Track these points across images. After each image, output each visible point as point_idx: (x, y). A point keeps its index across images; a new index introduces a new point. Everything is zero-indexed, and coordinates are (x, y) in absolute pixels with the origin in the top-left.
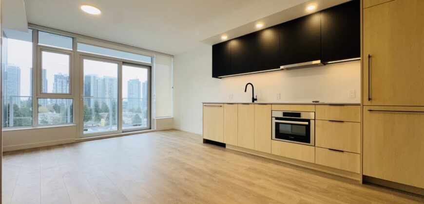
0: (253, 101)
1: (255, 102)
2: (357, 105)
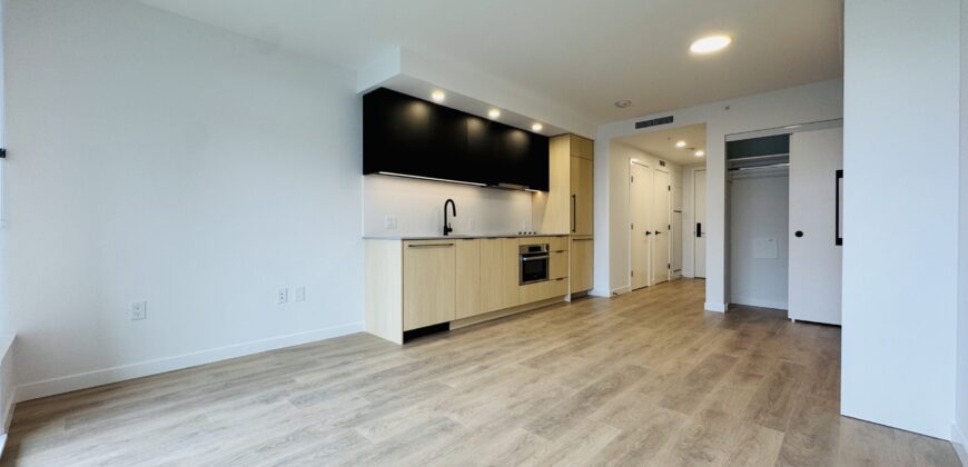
0: (446, 233)
2: (567, 236)
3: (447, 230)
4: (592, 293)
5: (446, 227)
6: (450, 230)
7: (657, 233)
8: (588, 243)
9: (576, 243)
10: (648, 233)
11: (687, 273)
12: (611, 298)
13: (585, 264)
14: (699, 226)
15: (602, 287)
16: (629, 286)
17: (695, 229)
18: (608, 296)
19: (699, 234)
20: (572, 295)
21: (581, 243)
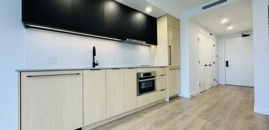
0: (94, 66)
1: (96, 66)
2: (167, 67)
3: (95, 64)
4: (180, 95)
5: (94, 62)
6: (97, 64)
7: (209, 65)
8: (178, 70)
9: (171, 71)
10: (206, 65)
11: (222, 82)
12: (190, 98)
13: (176, 81)
14: (227, 62)
15: (185, 92)
16: (199, 91)
17: (225, 63)
18: (189, 97)
19: (227, 66)
20: (169, 97)
21: (174, 70)
